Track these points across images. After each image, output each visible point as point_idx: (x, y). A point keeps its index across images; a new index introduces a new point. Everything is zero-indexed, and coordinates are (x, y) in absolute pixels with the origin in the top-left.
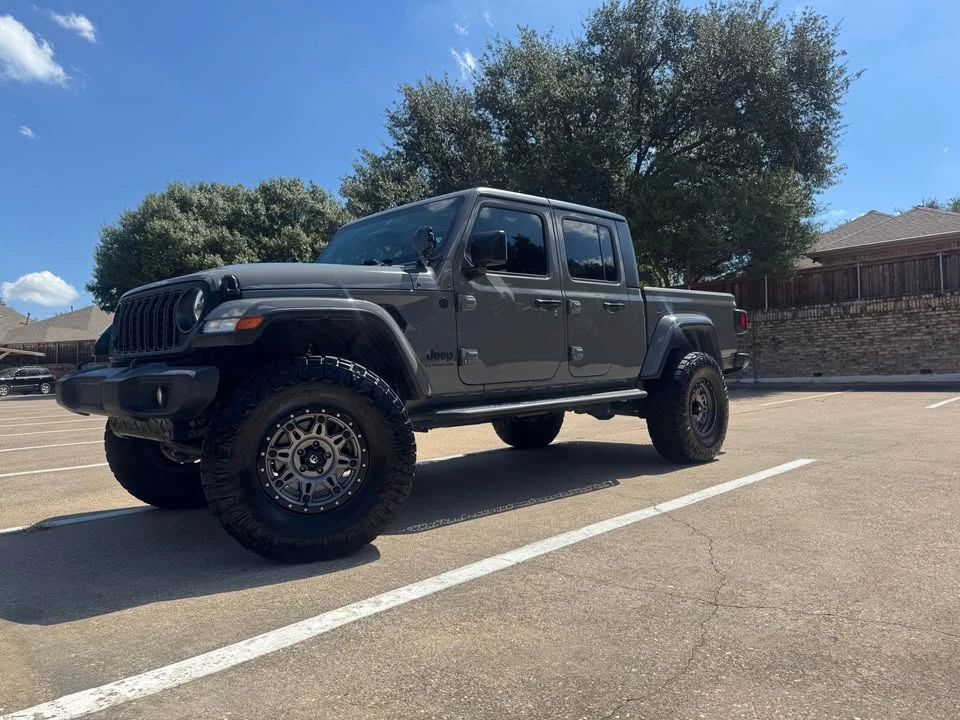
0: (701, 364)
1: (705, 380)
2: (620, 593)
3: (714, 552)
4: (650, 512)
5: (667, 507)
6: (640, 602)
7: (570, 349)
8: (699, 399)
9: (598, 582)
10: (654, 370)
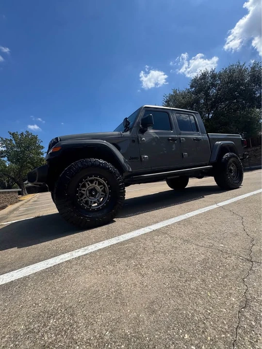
0: (231, 157)
1: (234, 162)
2: (194, 249)
3: (244, 224)
4: (215, 206)
5: (221, 204)
6: (203, 256)
7: (182, 154)
8: (232, 168)
9: (185, 241)
10: (214, 159)
